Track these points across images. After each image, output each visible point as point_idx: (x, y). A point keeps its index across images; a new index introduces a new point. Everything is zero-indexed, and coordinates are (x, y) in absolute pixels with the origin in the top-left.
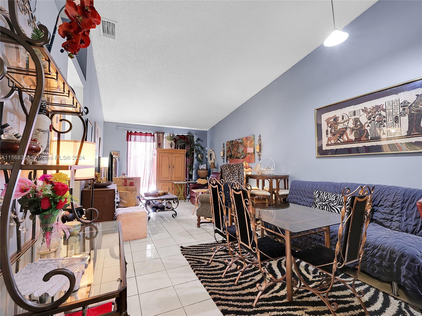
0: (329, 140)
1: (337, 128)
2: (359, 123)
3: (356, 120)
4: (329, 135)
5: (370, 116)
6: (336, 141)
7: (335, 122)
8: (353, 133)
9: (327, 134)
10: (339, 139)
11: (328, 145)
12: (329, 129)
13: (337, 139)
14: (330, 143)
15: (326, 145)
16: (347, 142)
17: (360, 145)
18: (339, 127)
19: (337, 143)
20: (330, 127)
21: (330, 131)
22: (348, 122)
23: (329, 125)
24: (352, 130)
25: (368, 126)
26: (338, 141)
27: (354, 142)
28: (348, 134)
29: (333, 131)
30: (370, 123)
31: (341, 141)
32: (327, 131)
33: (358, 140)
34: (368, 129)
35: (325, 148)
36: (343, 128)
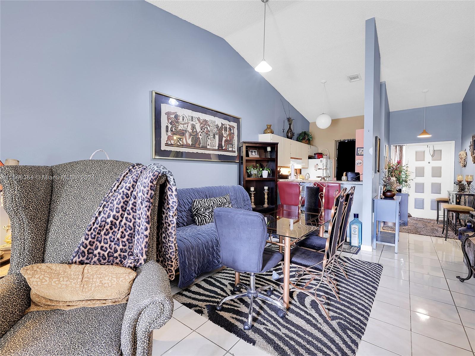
0: (169, 138)
1: (178, 128)
2: (195, 130)
3: (193, 127)
4: (170, 133)
5: (203, 127)
6: (176, 142)
7: (177, 121)
8: (191, 138)
9: (167, 131)
10: (179, 140)
11: (167, 144)
12: (170, 126)
13: (178, 140)
14: (169, 143)
15: (165, 144)
16: (186, 146)
17: (195, 151)
18: (180, 128)
19: (176, 144)
20: (171, 123)
21: (171, 129)
22: (187, 125)
23: (170, 121)
24: (190, 135)
25: (201, 135)
26: (177, 142)
27: (190, 147)
28: (187, 138)
29: (174, 130)
30: (202, 133)
31: (180, 144)
32: (167, 127)
33: (193, 146)
34: (201, 137)
35: (163, 148)
36: (183, 130)
